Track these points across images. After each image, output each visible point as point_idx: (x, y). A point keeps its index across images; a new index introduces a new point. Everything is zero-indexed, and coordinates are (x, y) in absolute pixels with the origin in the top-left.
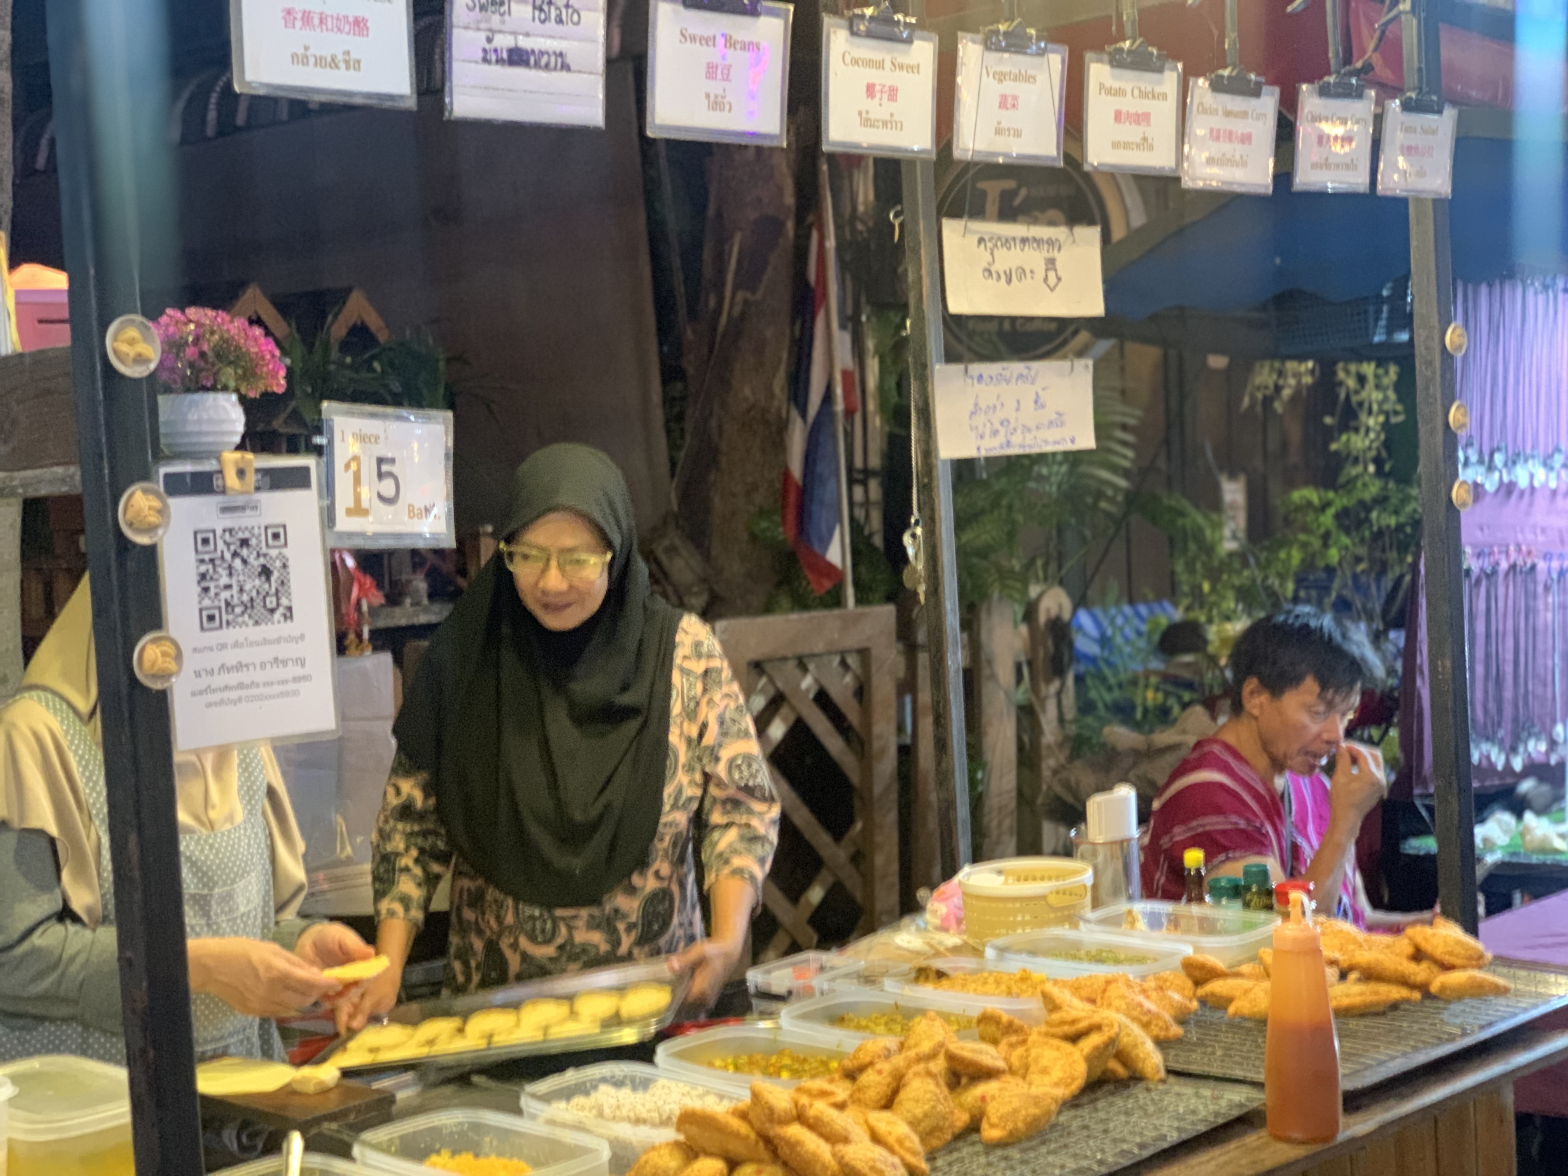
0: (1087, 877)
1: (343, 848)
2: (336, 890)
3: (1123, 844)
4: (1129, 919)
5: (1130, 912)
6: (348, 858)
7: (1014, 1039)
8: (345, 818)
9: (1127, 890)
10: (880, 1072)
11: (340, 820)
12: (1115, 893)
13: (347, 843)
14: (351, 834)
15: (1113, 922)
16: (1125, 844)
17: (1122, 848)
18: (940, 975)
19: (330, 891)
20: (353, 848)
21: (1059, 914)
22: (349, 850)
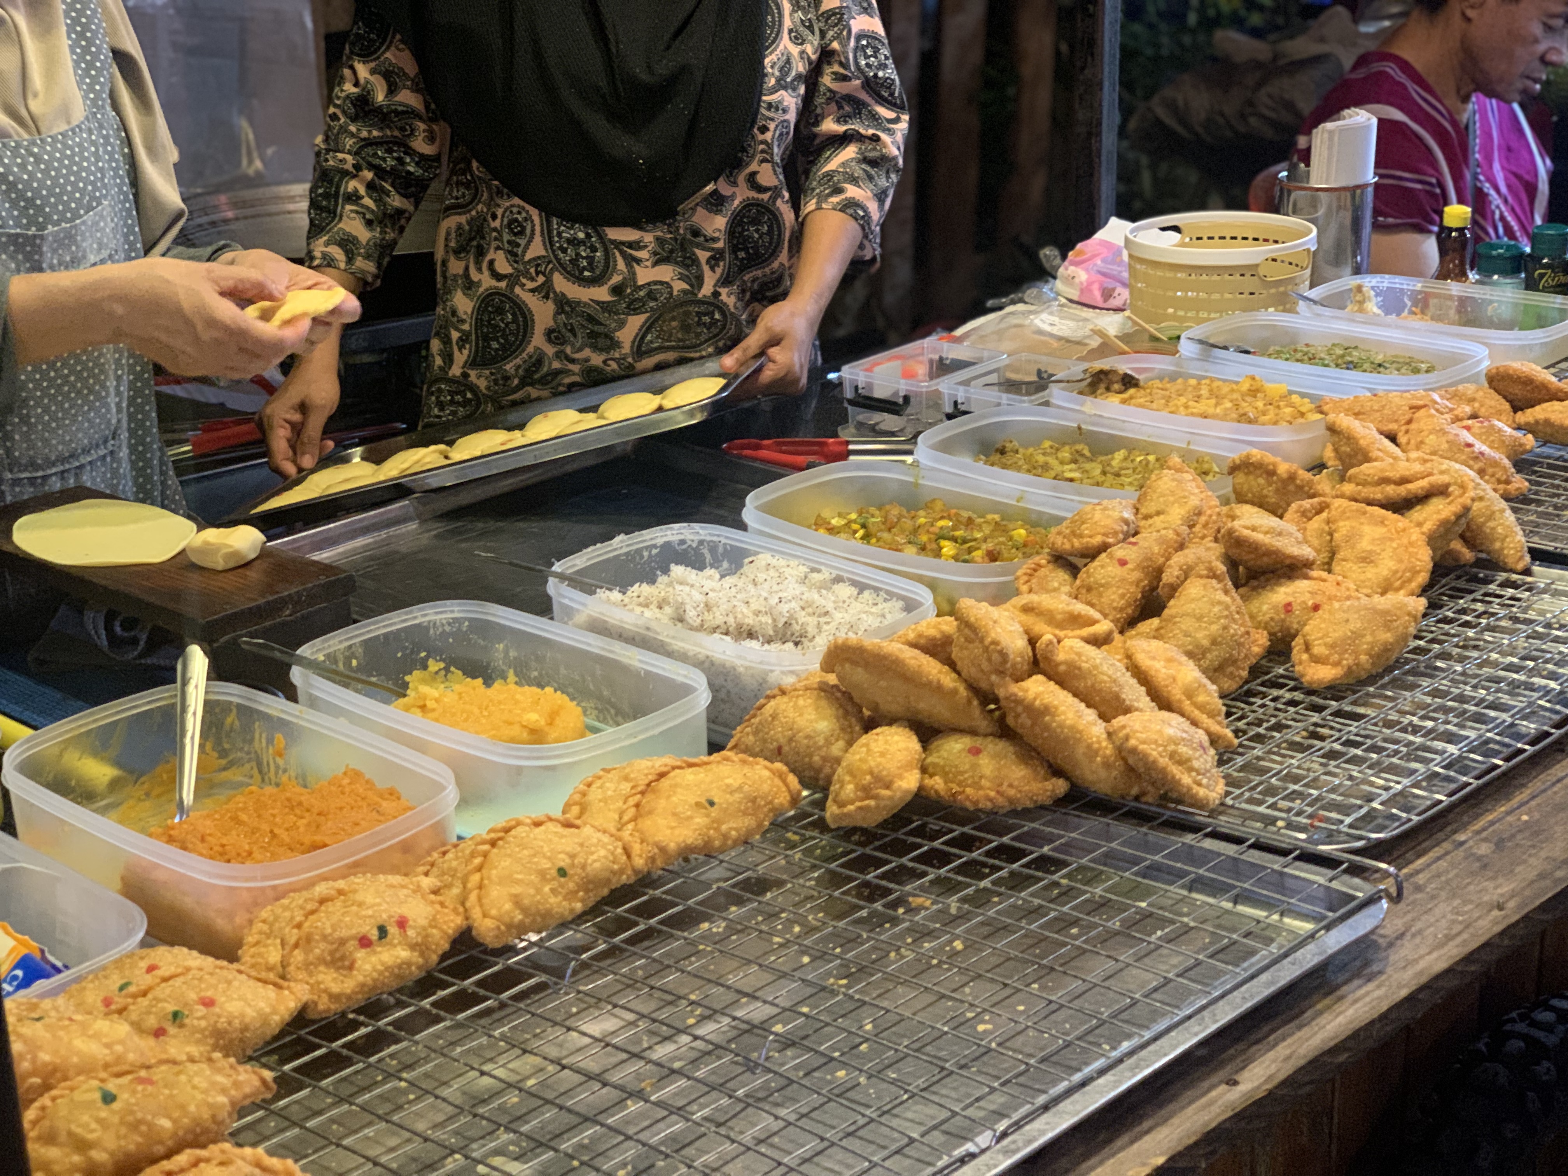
0: (1310, 238)
1: (251, 162)
2: (246, 218)
3: (1354, 190)
4: (1359, 297)
5: (1359, 289)
6: (258, 174)
7: (1307, 504)
8: (252, 124)
9: (1355, 256)
10: (1123, 563)
11: (244, 124)
12: (1337, 261)
13: (255, 154)
14: (261, 144)
15: (1336, 302)
16: (1358, 191)
17: (1353, 197)
18: (1129, 382)
19: (237, 219)
20: (263, 160)
21: (1273, 291)
22: (258, 164)
